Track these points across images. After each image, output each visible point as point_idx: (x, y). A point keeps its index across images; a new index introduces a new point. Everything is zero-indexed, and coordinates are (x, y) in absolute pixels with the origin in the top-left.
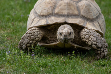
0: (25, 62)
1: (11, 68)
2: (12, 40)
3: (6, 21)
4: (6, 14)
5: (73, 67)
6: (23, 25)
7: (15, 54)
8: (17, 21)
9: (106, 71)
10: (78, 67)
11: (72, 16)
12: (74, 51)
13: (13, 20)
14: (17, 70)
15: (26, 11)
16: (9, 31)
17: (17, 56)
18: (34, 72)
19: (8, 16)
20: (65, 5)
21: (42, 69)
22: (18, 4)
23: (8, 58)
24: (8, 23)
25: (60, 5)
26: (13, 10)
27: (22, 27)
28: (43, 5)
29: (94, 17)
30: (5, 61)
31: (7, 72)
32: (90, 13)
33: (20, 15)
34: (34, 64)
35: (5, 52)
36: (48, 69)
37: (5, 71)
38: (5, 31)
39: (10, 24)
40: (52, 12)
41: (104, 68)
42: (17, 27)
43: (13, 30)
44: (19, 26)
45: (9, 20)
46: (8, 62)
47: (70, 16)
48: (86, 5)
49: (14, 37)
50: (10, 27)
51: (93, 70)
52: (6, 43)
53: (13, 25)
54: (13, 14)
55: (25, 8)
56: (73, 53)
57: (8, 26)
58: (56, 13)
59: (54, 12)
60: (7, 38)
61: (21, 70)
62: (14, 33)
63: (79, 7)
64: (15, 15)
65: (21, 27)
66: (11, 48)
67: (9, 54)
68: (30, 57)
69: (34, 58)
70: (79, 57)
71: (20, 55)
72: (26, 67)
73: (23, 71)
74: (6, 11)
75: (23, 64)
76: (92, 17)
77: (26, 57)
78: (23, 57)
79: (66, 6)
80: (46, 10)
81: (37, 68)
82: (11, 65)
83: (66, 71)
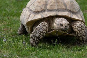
0: (18, 48)
1: (7, 52)
2: (8, 31)
3: (3, 15)
4: (3, 11)
5: (56, 52)
6: (16, 19)
7: (10, 42)
8: (11, 15)
9: (82, 55)
10: (59, 51)
11: (61, 10)
12: (56, 39)
13: (8, 15)
14: (11, 54)
15: (18, 8)
16: (5, 24)
17: (12, 43)
18: (25, 55)
19: (5, 12)
20: (54, 2)
21: (31, 53)
22: (12, 2)
23: (4, 45)
24: (4, 18)
25: (51, 3)
26: (9, 7)
27: (16, 20)
28: (36, 4)
29: (77, 11)
30: (3, 47)
31: (4, 55)
32: (74, 8)
33: (14, 11)
34: (25, 49)
35: (2, 40)
36: (36, 53)
37: (3, 55)
38: (2, 24)
39: (6, 18)
40: (45, 9)
41: (80, 52)
42: (11, 20)
43: (9, 23)
44: (13, 20)
45: (5, 15)
46: (5, 47)
47: (60, 10)
48: (70, 1)
49: (9, 28)
50: (6, 20)
51: (71, 54)
52: (3, 33)
53: (8, 19)
54: (8, 11)
55: (18, 6)
56: (56, 40)
57: (5, 19)
58: (48, 8)
59: (47, 8)
60: (4, 29)
61: (15, 54)
62: (9, 25)
63: (65, 3)
64: (10, 11)
65: (14, 21)
66: (7, 37)
67: (5, 42)
68: (22, 44)
69: (25, 45)
70: (60, 43)
71: (14, 42)
72: (19, 51)
73: (16, 54)
74: (3, 8)
75: (17, 49)
76: (76, 10)
77: (19, 43)
78: (16, 43)
79: (56, 3)
80: (39, 7)
81: (27, 52)
82: (7, 50)
83: (50, 55)
